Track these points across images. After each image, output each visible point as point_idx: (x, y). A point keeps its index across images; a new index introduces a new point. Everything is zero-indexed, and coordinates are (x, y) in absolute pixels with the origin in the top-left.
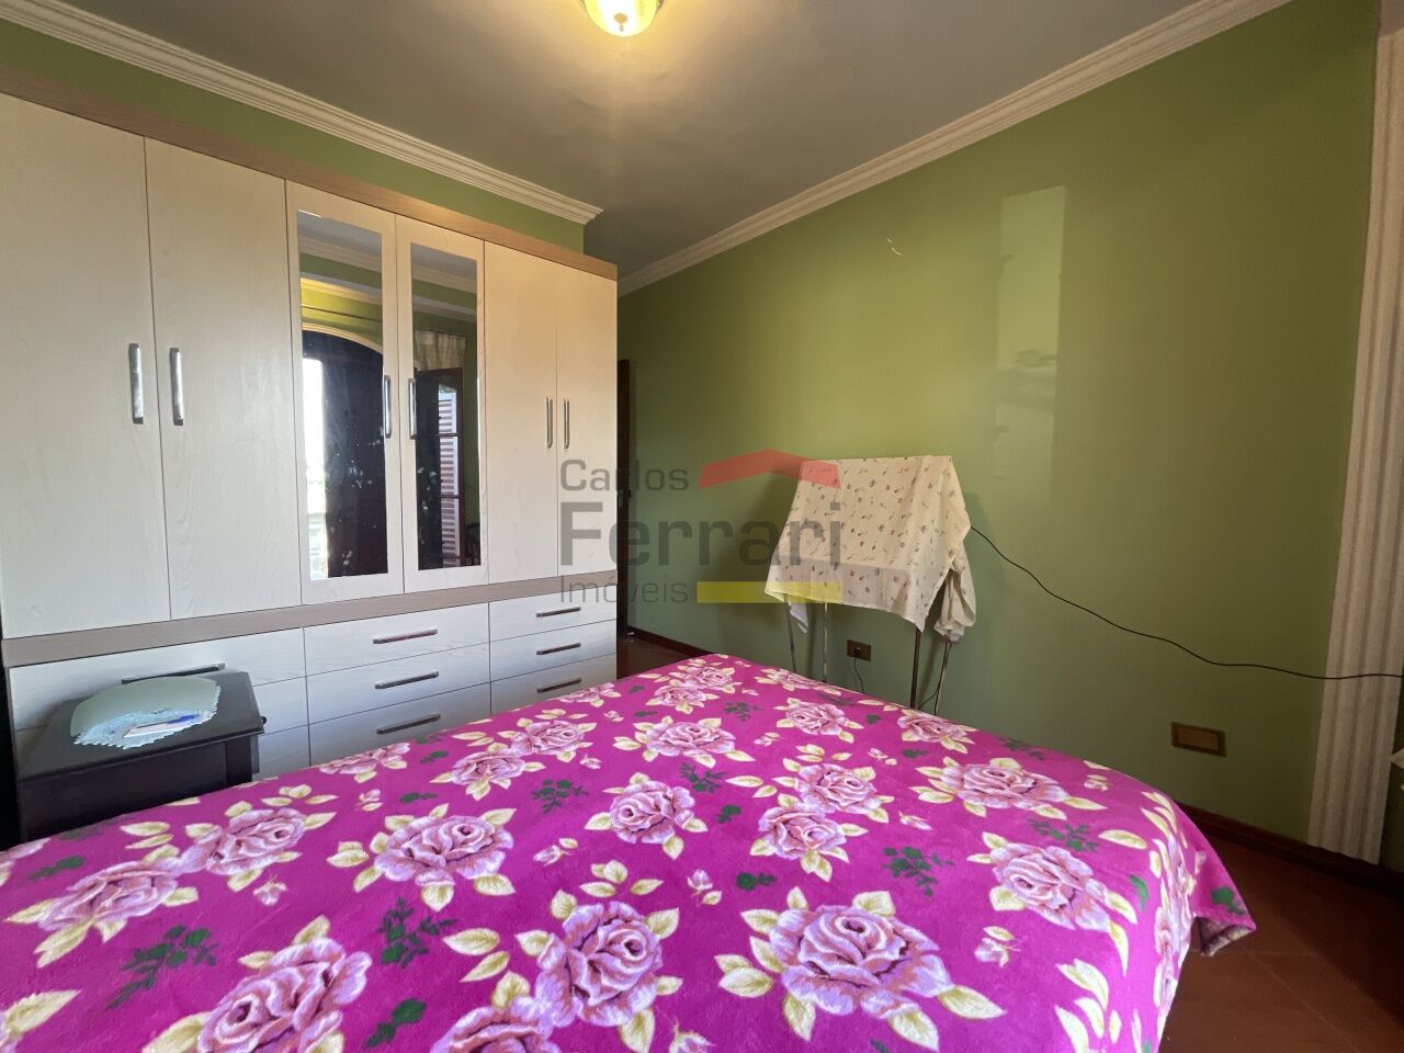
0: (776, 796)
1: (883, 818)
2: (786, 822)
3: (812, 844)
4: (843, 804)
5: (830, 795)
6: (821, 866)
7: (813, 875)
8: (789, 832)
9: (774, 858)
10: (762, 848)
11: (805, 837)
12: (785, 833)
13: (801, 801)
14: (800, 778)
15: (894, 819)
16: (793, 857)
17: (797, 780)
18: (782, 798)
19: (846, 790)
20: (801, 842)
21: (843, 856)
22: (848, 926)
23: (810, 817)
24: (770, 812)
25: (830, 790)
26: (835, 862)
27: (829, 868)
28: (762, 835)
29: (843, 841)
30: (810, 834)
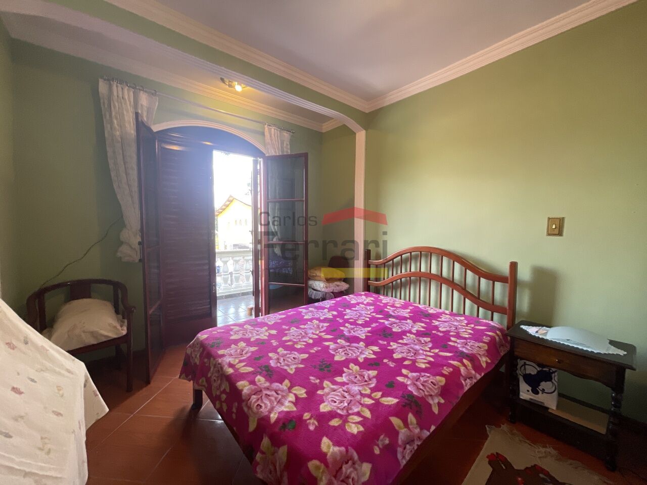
0: (371, 393)
1: (326, 383)
2: (366, 381)
3: (355, 374)
4: (341, 389)
5: (346, 394)
6: (353, 367)
7: (355, 365)
8: (364, 378)
9: (368, 370)
10: (373, 373)
11: (358, 376)
12: (365, 377)
13: (360, 391)
14: (361, 404)
15: (321, 382)
16: (362, 370)
17: (362, 402)
18: (368, 392)
19: (337, 398)
20: (359, 375)
21: (345, 369)
22: (348, 354)
23: (356, 383)
24: (373, 385)
25: (346, 398)
26: (349, 368)
27: (350, 366)
28: (374, 377)
29: (344, 375)
30: (356, 377)
